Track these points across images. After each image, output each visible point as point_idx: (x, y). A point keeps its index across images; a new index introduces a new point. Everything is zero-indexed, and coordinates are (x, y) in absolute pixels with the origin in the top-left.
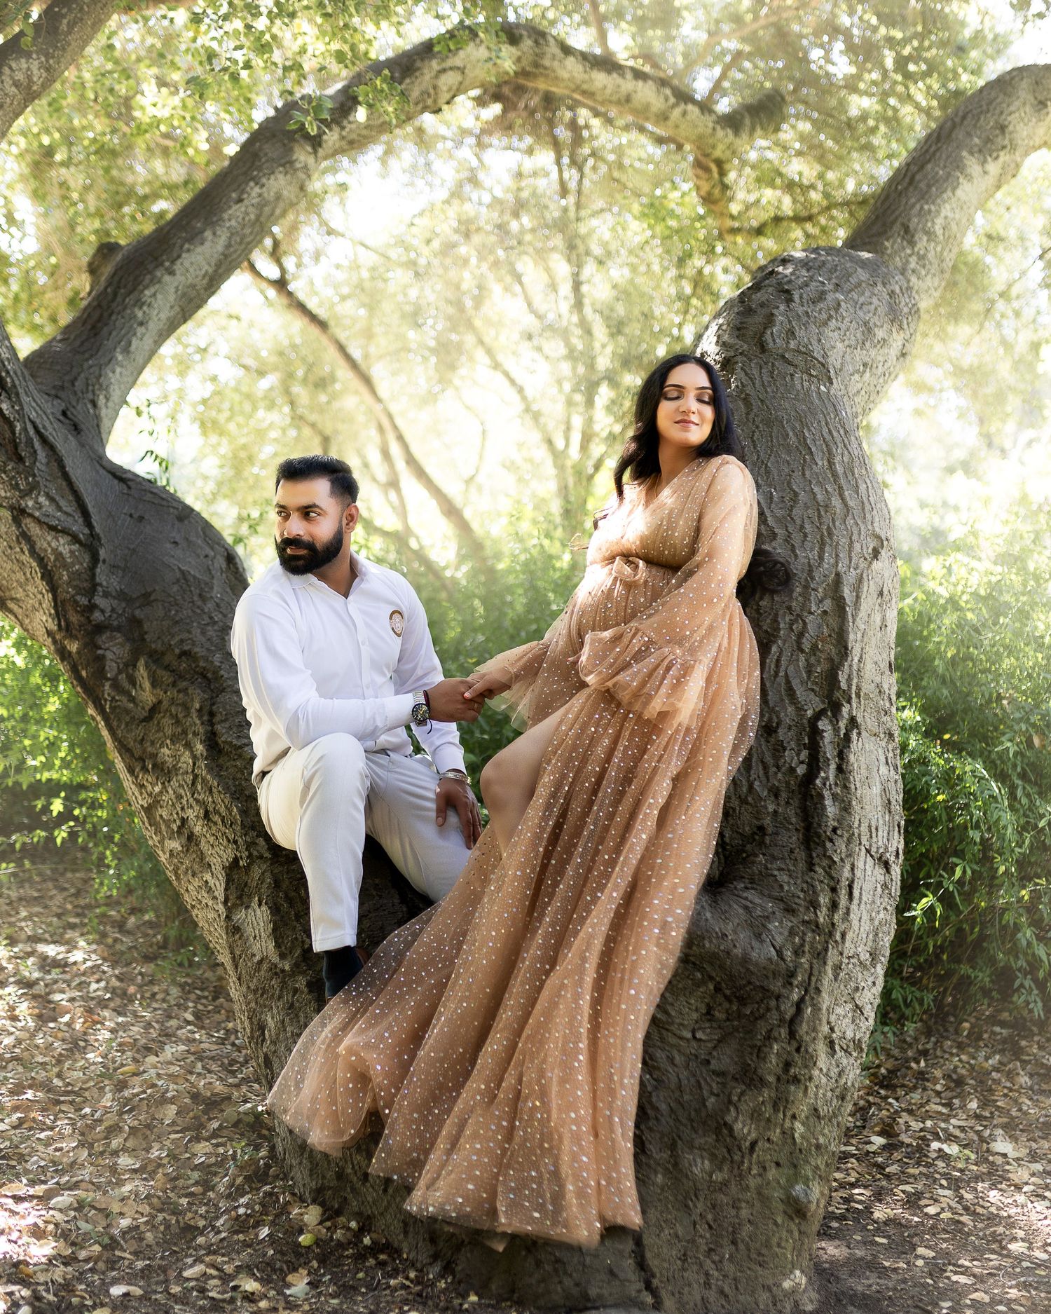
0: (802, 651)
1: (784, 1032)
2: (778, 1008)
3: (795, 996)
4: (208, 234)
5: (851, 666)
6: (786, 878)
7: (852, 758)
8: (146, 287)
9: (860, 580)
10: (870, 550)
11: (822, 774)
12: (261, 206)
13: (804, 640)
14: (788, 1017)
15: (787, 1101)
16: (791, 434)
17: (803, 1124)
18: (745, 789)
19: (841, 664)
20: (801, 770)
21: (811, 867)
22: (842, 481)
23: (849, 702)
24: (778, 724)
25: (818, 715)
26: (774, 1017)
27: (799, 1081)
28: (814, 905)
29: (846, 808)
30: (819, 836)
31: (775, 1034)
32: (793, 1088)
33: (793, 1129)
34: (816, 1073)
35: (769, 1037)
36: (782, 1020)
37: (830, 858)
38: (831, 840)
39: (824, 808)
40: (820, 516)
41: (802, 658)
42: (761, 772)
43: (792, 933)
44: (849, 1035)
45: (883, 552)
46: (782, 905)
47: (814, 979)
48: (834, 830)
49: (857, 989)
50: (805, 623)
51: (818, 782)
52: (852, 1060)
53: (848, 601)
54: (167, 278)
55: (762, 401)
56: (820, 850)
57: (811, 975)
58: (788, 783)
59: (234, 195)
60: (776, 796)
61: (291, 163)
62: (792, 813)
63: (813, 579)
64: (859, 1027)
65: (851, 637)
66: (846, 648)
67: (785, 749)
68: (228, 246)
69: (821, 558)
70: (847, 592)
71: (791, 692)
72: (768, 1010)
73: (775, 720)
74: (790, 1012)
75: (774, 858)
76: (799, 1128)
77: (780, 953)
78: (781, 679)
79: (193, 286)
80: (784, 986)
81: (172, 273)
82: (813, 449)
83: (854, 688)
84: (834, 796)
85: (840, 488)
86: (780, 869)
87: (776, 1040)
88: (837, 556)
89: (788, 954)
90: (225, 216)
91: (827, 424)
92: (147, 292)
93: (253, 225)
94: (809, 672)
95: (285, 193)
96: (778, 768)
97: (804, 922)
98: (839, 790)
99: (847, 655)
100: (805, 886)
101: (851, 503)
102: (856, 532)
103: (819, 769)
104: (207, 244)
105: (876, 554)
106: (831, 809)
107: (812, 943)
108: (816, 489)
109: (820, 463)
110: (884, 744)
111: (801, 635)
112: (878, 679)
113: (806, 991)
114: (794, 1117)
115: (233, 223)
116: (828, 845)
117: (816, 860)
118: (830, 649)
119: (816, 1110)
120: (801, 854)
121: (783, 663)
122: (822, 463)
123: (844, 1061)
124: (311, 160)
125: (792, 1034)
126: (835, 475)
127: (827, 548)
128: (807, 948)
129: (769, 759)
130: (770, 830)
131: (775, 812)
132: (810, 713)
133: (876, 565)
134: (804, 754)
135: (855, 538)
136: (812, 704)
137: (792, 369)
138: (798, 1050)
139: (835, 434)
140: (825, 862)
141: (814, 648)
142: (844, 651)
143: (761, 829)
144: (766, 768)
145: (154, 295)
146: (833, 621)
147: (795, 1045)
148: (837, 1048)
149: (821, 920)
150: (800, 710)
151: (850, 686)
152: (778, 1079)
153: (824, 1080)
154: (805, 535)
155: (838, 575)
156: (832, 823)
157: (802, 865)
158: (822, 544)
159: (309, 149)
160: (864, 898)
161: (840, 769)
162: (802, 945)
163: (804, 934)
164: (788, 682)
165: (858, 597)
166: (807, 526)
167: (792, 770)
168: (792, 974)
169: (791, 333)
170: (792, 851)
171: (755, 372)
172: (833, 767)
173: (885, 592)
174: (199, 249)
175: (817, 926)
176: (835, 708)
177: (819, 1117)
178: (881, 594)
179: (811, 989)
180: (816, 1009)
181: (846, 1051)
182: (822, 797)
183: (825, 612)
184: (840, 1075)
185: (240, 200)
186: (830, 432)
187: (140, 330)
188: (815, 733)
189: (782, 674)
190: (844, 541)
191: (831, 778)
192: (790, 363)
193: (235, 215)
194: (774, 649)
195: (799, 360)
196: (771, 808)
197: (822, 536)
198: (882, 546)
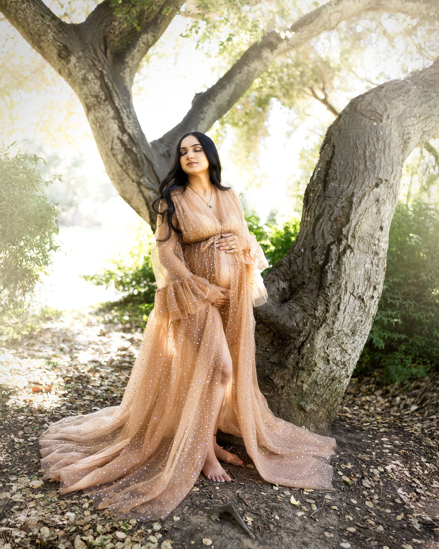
0: (330, 220)
1: (296, 351)
2: (294, 343)
3: (301, 339)
4: (228, 86)
5: (350, 227)
6: (306, 299)
7: (344, 259)
8: (205, 106)
9: (364, 195)
10: (374, 184)
11: (329, 264)
12: (248, 74)
13: (332, 217)
14: (297, 346)
15: (298, 375)
16: (352, 141)
17: (308, 385)
18: (301, 269)
19: (345, 225)
20: (321, 263)
21: (318, 296)
22: (367, 159)
23: (347, 239)
24: (316, 246)
25: (332, 243)
26: (292, 346)
27: (304, 370)
28: (316, 309)
29: (338, 276)
30: (323, 286)
31: (292, 351)
32: (301, 371)
33: (302, 387)
34: (317, 369)
35: (290, 353)
36: (295, 347)
37: (326, 294)
38: (329, 288)
39: (327, 276)
40: (353, 172)
41: (330, 223)
42: (307, 263)
43: (303, 318)
44: (338, 358)
45: (381, 185)
46: (302, 308)
47: (311, 335)
48: (331, 284)
49: (343, 343)
50: (334, 210)
51: (326, 267)
52: (338, 368)
53: (354, 202)
54: (212, 103)
55: (345, 130)
56: (323, 291)
57: (310, 333)
58: (316, 267)
59: (238, 71)
60: (311, 271)
61: (261, 57)
62: (315, 278)
63: (342, 194)
64: (344, 357)
65: (352, 216)
66: (349, 220)
67: (316, 255)
68: (235, 89)
69: (348, 187)
70: (355, 199)
71: (323, 235)
72: (290, 343)
73: (316, 245)
74: (298, 344)
75: (305, 292)
76: (305, 387)
77: (297, 324)
78: (321, 231)
79: (222, 105)
80: (297, 336)
81: (214, 101)
82: (359, 147)
83: (350, 234)
84: (333, 273)
85: (366, 161)
86: (306, 296)
87: (292, 353)
88: (355, 186)
89: (301, 325)
90: (234, 79)
91: (368, 137)
92: (205, 108)
93: (245, 81)
94: (331, 228)
95: (259, 68)
96: (313, 261)
97: (309, 315)
98: (335, 270)
99: (349, 222)
100: (313, 303)
101: (368, 166)
102: (367, 178)
103: (328, 262)
104: (228, 89)
105: (377, 185)
106: (330, 277)
107: (311, 322)
108: (355, 162)
109: (360, 152)
110: (372, 256)
111: (331, 215)
112: (372, 232)
113: (307, 339)
114: (303, 382)
115: (237, 81)
116: (327, 289)
117: (320, 294)
118: (343, 220)
119: (316, 382)
120: (315, 292)
121: (323, 225)
122: (361, 152)
123: (335, 368)
124: (269, 55)
125: (299, 353)
126: (365, 156)
127: (352, 183)
128: (308, 323)
129: (311, 259)
130: (306, 283)
131: (310, 277)
132: (328, 243)
133: (375, 190)
134: (323, 257)
135: (366, 180)
136: (330, 239)
137: (362, 117)
138: (302, 358)
139: (370, 141)
140: (324, 296)
141: (336, 219)
142: (348, 221)
143: (304, 283)
144: (309, 262)
145: (207, 109)
146: (346, 210)
147: (301, 357)
148: (331, 362)
149: (317, 314)
150: (325, 241)
151: (348, 234)
152: (294, 367)
153: (322, 372)
154: (346, 179)
155: (353, 193)
156: (329, 282)
157: (315, 295)
158: (351, 182)
159: (269, 50)
160: (347, 310)
161: (338, 263)
162: (307, 322)
163: (308, 318)
164: (323, 232)
165: (360, 201)
166: (348, 176)
167: (318, 262)
168: (301, 332)
169: (370, 104)
170: (312, 290)
171: (347, 120)
172: (334, 262)
173: (381, 199)
174: (225, 92)
175: (315, 316)
176: (340, 241)
177: (317, 385)
178: (378, 200)
179: (310, 338)
180: (312, 345)
181: (336, 364)
182: (327, 272)
183: (343, 207)
184: (331, 372)
185: (240, 73)
186: (369, 140)
187: (202, 122)
188: (329, 250)
189: (322, 229)
190: (361, 181)
191: (333, 266)
192: (364, 115)
193: (238, 78)
194: (321, 220)
195: (368, 114)
196: (308, 275)
197: (352, 178)
198: (382, 183)
